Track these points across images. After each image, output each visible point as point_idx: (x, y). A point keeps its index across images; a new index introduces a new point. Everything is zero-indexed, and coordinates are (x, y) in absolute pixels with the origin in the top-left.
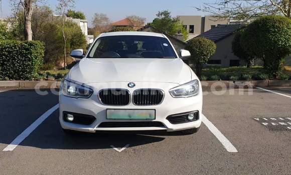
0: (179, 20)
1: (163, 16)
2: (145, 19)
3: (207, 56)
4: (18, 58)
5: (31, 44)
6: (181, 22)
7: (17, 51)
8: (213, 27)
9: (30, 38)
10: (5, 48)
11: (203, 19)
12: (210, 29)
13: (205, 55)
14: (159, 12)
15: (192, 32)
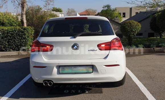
0: (116, 10)
1: (106, 8)
2: (96, 10)
3: (135, 32)
4: (17, 37)
5: (25, 29)
6: (117, 11)
7: (17, 33)
8: (137, 13)
9: (25, 25)
10: (9, 32)
11: (131, 9)
12: (135, 14)
13: (134, 32)
14: (104, 5)
15: (124, 16)
